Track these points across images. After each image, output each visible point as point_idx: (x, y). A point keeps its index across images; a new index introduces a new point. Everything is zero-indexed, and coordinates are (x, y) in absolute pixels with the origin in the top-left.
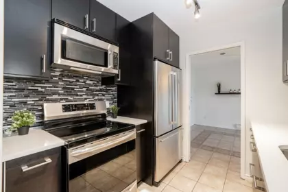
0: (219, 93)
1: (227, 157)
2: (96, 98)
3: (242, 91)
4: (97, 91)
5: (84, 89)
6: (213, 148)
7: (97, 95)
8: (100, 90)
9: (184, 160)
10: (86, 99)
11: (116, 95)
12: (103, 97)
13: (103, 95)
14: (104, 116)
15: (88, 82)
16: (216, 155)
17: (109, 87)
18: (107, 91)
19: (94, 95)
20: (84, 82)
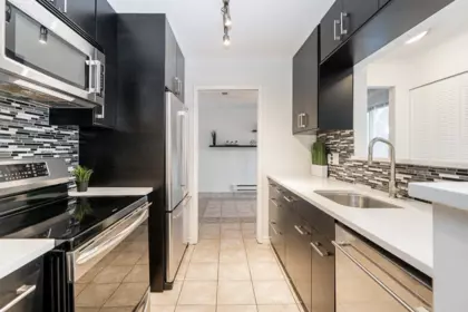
0: (214, 145)
1: (236, 226)
2: (39, 151)
3: (259, 144)
4: (40, 136)
5: (12, 131)
6: (218, 218)
7: (41, 145)
8: (47, 135)
9: (191, 243)
10: (15, 154)
11: (77, 146)
12: (53, 151)
13: (53, 146)
14: (63, 188)
15: (21, 115)
16: (224, 226)
17: (65, 129)
18: (60, 137)
19: (34, 146)
20: (13, 115)
